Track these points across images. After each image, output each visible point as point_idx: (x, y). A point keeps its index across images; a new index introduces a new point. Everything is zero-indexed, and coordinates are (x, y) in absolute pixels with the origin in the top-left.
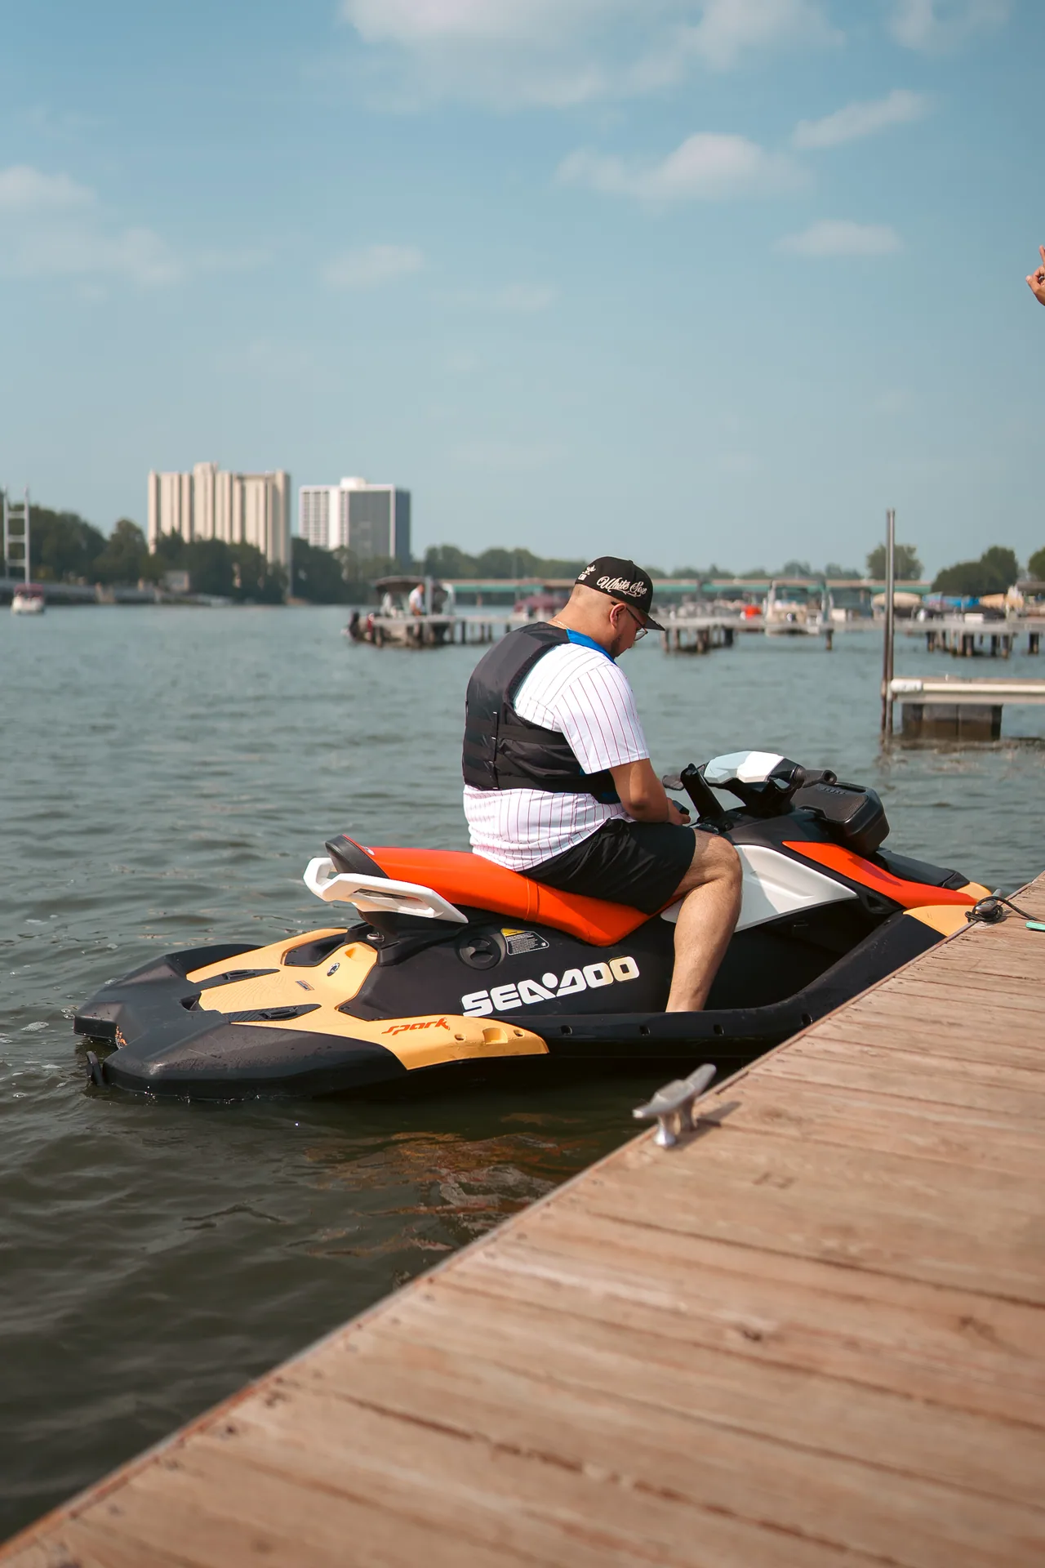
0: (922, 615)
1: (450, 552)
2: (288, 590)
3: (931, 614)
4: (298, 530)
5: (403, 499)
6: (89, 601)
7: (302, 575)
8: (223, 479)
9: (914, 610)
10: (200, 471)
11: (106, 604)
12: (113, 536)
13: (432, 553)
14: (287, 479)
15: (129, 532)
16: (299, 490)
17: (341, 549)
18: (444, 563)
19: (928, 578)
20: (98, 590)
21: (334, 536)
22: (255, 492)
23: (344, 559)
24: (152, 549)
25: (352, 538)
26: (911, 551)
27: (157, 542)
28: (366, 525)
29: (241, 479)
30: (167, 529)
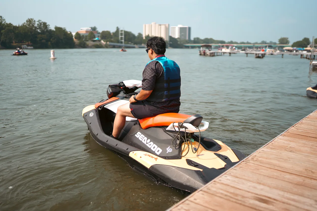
0: (295, 51)
1: (198, 39)
2: (169, 45)
3: (297, 51)
4: (170, 35)
5: (190, 28)
6: (134, 47)
7: (171, 43)
8: (157, 25)
9: (293, 50)
10: (153, 24)
11: (137, 48)
12: (138, 36)
13: (195, 39)
14: (169, 25)
15: (140, 35)
16: (171, 27)
17: (178, 38)
18: (197, 41)
19: (291, 44)
20: (135, 46)
21: (176, 35)
22: (163, 27)
23: (178, 40)
24: (144, 38)
25: (180, 36)
26: (287, 38)
27: (145, 37)
28: (183, 34)
29: (160, 25)
30: (147, 34)
